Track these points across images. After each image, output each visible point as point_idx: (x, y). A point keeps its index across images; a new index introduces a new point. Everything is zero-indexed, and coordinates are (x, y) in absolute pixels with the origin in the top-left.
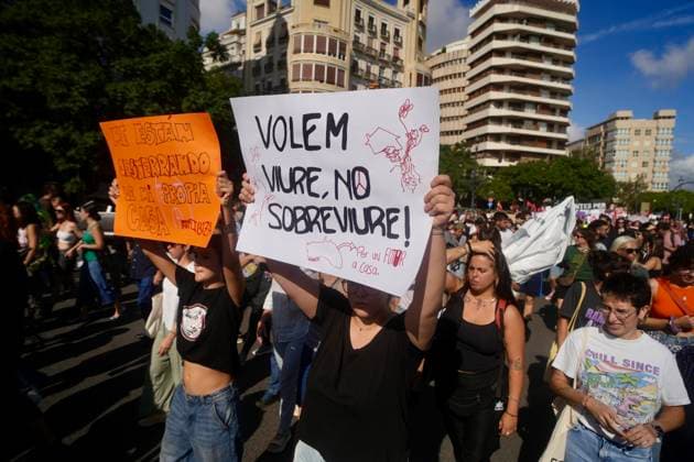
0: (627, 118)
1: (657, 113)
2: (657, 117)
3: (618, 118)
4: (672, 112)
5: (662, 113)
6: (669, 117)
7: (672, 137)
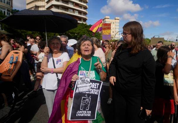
0: (108, 18)
1: (115, 18)
2: (115, 19)
3: (106, 18)
4: (118, 18)
5: (116, 18)
6: (118, 19)
7: (119, 25)
